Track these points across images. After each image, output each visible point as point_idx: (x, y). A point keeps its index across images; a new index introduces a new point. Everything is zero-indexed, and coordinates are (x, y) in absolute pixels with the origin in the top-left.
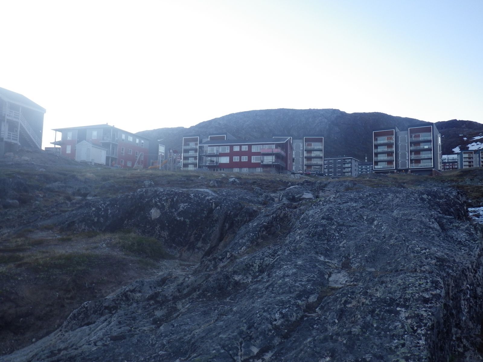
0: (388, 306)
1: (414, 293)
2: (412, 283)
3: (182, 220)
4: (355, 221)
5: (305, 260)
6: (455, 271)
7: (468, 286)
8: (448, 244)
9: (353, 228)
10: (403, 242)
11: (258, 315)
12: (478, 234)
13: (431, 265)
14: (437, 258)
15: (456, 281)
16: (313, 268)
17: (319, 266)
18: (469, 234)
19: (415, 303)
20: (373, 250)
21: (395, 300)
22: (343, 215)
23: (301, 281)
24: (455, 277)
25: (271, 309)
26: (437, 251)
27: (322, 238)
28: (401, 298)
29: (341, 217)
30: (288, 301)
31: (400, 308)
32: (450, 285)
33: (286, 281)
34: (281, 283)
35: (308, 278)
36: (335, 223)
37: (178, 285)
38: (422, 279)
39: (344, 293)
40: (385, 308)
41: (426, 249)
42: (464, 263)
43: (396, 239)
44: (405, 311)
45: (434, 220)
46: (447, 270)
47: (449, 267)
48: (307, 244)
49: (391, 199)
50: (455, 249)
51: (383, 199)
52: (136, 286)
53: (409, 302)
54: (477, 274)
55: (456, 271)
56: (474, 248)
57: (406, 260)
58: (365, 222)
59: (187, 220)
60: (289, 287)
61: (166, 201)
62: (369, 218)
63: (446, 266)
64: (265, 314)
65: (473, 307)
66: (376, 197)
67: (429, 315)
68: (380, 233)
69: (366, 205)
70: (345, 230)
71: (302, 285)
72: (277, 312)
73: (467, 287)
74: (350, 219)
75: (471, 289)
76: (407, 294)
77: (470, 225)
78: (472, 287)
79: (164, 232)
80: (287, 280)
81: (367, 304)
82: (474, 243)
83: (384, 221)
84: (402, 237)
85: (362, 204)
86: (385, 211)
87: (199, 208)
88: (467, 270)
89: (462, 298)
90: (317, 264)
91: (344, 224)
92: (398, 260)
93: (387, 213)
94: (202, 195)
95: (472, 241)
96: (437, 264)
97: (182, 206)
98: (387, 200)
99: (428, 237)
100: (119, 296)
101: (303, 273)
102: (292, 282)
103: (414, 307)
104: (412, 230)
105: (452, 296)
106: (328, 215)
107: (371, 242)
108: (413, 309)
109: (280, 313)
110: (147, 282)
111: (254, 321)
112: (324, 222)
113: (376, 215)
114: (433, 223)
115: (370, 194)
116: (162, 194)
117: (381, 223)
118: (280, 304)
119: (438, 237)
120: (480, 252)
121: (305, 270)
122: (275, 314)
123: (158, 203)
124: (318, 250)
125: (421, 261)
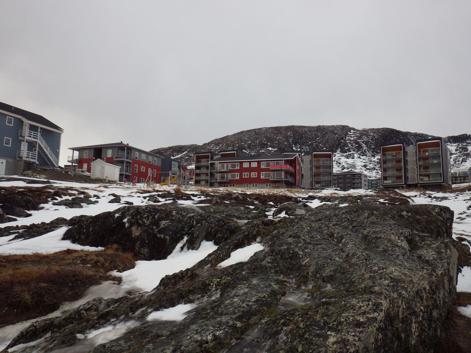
0: (319, 330)
1: (350, 316)
2: (352, 305)
3: (162, 237)
4: (325, 239)
5: (261, 279)
6: (408, 292)
7: (422, 307)
8: (412, 264)
9: (319, 246)
10: (365, 261)
11: (189, 337)
12: (447, 253)
13: (382, 285)
14: (391, 278)
15: (408, 303)
16: (266, 287)
17: (274, 286)
18: (438, 252)
19: (347, 327)
20: (332, 269)
21: (328, 323)
22: (313, 233)
23: (249, 301)
24: (407, 299)
25: (205, 331)
26: (394, 270)
27: (285, 256)
28: (335, 321)
29: (310, 235)
30: (226, 323)
31: (331, 332)
32: (400, 307)
33: (234, 301)
34: (229, 303)
35: (257, 298)
36: (302, 241)
37: (132, 304)
38: (365, 301)
39: (284, 315)
40: (315, 332)
41: (383, 269)
42: (422, 283)
43: (358, 258)
44: (334, 336)
45: (403, 238)
46: (400, 291)
47: (403, 288)
48: (269, 263)
49: (367, 216)
50: (417, 268)
51: (359, 216)
52: (92, 304)
53: (342, 326)
54: (436, 295)
55: (410, 292)
56: (439, 267)
57: (360, 280)
58: (335, 239)
59: (167, 237)
60: (235, 307)
61: (147, 218)
62: (338, 235)
63: (400, 286)
64: (196, 336)
65: (426, 330)
66: (351, 214)
67: (355, 340)
68: (345, 251)
69: (340, 223)
70: (311, 248)
71: (247, 305)
72: (209, 334)
73: (421, 309)
74: (319, 237)
75: (425, 311)
76: (342, 317)
77: (441, 243)
78: (426, 309)
79: (144, 249)
80: (236, 299)
81: (301, 327)
82: (440, 262)
83: (351, 240)
84: (366, 255)
85: (336, 221)
86: (357, 229)
87: (180, 225)
88: (423, 291)
89: (413, 321)
90: (272, 284)
91: (311, 242)
92: (352, 280)
93: (359, 231)
94: (185, 212)
95: (438, 261)
96: (389, 284)
97: (163, 223)
98: (362, 218)
99: (392, 256)
100: (72, 315)
101: (254, 293)
102: (239, 303)
103: (344, 331)
104: (379, 248)
105: (403, 318)
106: (297, 233)
107: (332, 261)
108: (342, 333)
109: (213, 335)
110: (105, 300)
111: (182, 344)
112: (290, 240)
113: (345, 233)
114: (401, 241)
115: (346, 212)
116: (144, 212)
117: (348, 241)
118: (217, 326)
119: (403, 256)
120: (443, 272)
121: (257, 289)
122: (207, 336)
123: (139, 221)
124: (278, 269)
125: (374, 282)
